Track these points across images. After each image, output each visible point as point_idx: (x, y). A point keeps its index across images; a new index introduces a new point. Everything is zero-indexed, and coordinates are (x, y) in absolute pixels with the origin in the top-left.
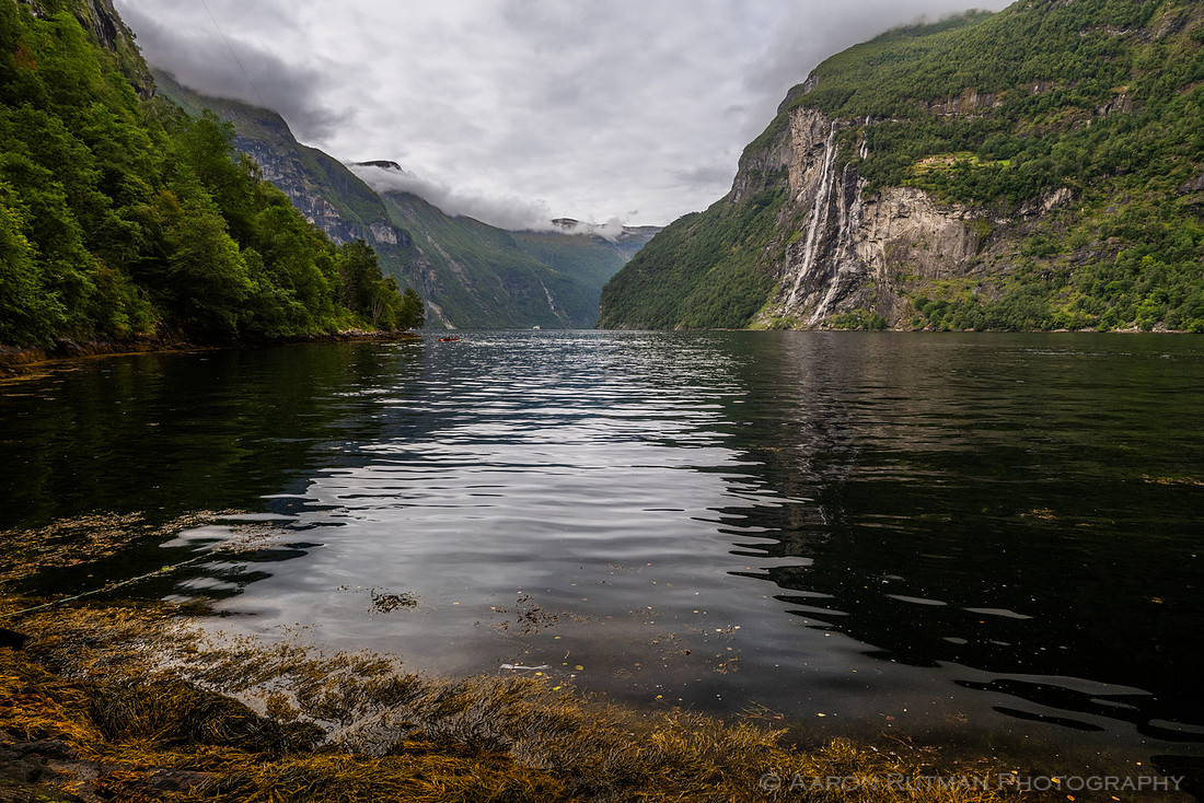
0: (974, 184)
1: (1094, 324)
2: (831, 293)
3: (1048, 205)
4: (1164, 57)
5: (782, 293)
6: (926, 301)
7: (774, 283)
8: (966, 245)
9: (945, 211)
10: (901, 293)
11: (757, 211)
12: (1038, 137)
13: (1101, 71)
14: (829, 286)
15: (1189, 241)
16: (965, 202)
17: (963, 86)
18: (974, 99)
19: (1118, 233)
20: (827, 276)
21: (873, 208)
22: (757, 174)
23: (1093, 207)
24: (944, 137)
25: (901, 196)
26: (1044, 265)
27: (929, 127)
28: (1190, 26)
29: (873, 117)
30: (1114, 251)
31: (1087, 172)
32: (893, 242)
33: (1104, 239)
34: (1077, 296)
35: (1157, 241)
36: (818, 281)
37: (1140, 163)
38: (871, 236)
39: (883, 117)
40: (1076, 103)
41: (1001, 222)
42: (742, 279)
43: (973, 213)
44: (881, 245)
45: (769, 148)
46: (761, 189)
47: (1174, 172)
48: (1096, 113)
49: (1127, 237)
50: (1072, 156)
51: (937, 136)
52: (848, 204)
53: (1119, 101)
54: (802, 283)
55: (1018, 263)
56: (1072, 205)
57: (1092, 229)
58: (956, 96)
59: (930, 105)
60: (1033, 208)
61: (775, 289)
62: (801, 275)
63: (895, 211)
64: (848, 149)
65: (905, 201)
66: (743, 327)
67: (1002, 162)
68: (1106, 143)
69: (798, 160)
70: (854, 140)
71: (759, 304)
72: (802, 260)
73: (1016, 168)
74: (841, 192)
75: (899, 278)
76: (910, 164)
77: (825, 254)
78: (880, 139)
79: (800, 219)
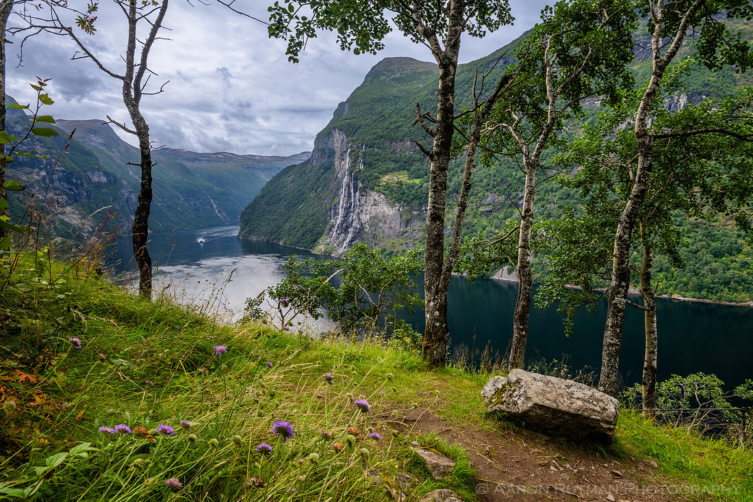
0: (404, 193)
2: (350, 236)
5: (330, 230)
6: (385, 250)
7: (327, 223)
8: (401, 223)
9: (392, 206)
10: (376, 244)
11: (323, 173)
14: (349, 232)
16: (400, 203)
17: (404, 136)
18: (409, 143)
20: (347, 227)
21: (364, 198)
22: (323, 151)
24: (396, 162)
25: (374, 195)
27: (390, 156)
29: (366, 146)
31: (448, 192)
32: (372, 217)
33: (452, 226)
35: (470, 228)
36: (345, 230)
38: (364, 211)
39: (370, 147)
41: (415, 213)
42: (312, 218)
43: (403, 208)
44: (368, 217)
45: (329, 137)
46: (326, 160)
47: (479, 195)
51: (392, 161)
52: (355, 192)
54: (338, 227)
55: (421, 234)
57: (449, 219)
58: (401, 140)
59: (391, 143)
61: (328, 227)
62: (338, 222)
63: (373, 202)
64: (354, 162)
65: (376, 198)
66: (311, 248)
67: (417, 181)
68: (456, 177)
69: (337, 155)
70: (358, 157)
71: (320, 235)
72: (338, 215)
73: (421, 187)
74: (352, 185)
75: (374, 237)
76: (379, 178)
77: (346, 216)
78: (369, 159)
79: (338, 189)
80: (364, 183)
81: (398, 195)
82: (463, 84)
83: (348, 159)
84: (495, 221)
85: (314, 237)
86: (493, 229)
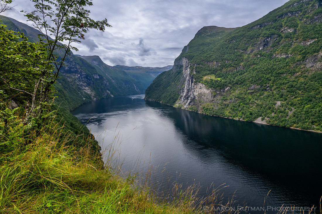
0: (213, 84)
1: (231, 117)
2: (189, 101)
3: (226, 90)
4: (249, 58)
5: (181, 98)
6: (205, 107)
7: (179, 95)
8: (212, 97)
9: (208, 89)
10: (200, 105)
11: (177, 75)
12: (226, 73)
13: (238, 59)
14: (189, 99)
15: (248, 101)
16: (211, 88)
17: (213, 60)
18: (215, 63)
19: (237, 97)
20: (188, 97)
21: (196, 86)
22: (177, 66)
23: (234, 91)
24: (210, 71)
25: (200, 85)
26: (225, 102)
27: (207, 68)
28: (254, 52)
29: (197, 64)
30: (237, 101)
31: (233, 84)
32: (199, 94)
33: (235, 98)
34: (230, 110)
35: (243, 99)
36: (187, 98)
37: (242, 82)
38: (196, 91)
39: (199, 65)
40: (233, 66)
41: (218, 92)
42: (173, 93)
43: (213, 90)
44: (197, 93)
45: (180, 60)
46: (179, 69)
47: (248, 85)
48: (237, 69)
49: (239, 98)
50: (230, 80)
51: (208, 70)
52: (192, 83)
53: (241, 67)
54: (184, 97)
55: (220, 101)
56: (230, 90)
57: (233, 95)
58: (212, 62)
59: (207, 63)
60: (223, 90)
61: (180, 97)
62: (184, 95)
63: (199, 87)
64: (192, 71)
65: (201, 86)
66: (173, 105)
67: (219, 79)
68: (237, 77)
69: (184, 68)
70: (193, 69)
71: (176, 100)
72: (184, 92)
73: (221, 81)
74: (190, 80)
75: (200, 102)
76: (202, 78)
77: (188, 92)
78: (198, 70)
79: (184, 82)
80: (196, 79)
81: (210, 85)
82: (240, 37)
83: (189, 70)
84: (255, 97)
85: (174, 101)
86: (254, 100)
